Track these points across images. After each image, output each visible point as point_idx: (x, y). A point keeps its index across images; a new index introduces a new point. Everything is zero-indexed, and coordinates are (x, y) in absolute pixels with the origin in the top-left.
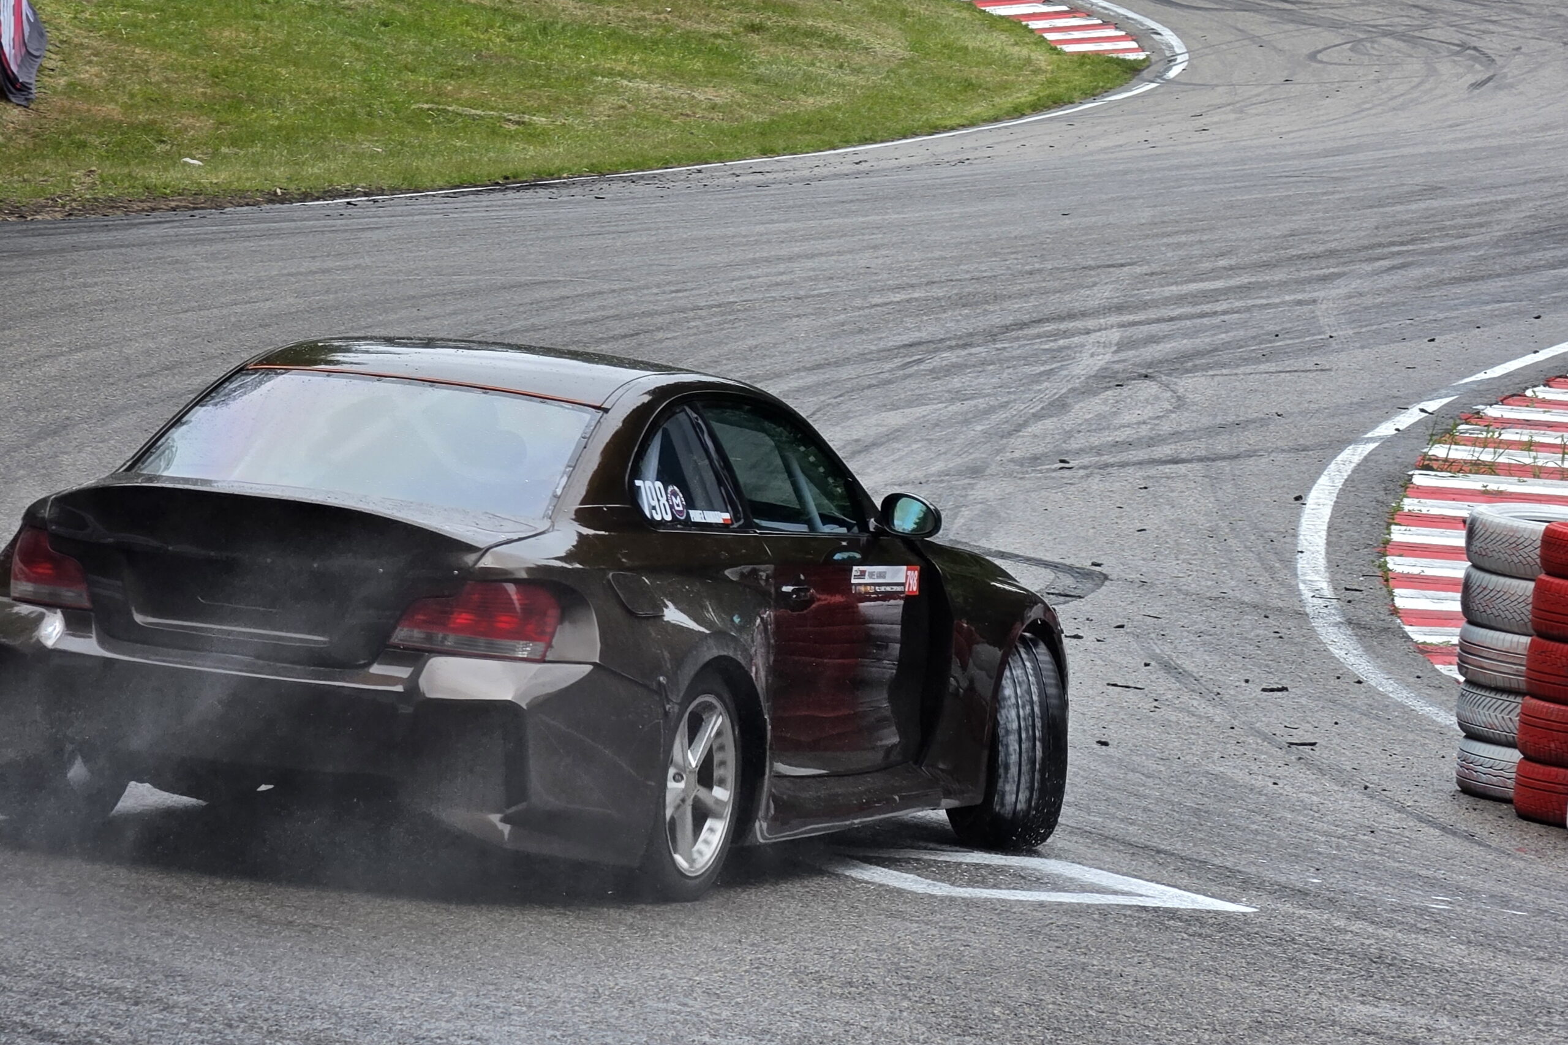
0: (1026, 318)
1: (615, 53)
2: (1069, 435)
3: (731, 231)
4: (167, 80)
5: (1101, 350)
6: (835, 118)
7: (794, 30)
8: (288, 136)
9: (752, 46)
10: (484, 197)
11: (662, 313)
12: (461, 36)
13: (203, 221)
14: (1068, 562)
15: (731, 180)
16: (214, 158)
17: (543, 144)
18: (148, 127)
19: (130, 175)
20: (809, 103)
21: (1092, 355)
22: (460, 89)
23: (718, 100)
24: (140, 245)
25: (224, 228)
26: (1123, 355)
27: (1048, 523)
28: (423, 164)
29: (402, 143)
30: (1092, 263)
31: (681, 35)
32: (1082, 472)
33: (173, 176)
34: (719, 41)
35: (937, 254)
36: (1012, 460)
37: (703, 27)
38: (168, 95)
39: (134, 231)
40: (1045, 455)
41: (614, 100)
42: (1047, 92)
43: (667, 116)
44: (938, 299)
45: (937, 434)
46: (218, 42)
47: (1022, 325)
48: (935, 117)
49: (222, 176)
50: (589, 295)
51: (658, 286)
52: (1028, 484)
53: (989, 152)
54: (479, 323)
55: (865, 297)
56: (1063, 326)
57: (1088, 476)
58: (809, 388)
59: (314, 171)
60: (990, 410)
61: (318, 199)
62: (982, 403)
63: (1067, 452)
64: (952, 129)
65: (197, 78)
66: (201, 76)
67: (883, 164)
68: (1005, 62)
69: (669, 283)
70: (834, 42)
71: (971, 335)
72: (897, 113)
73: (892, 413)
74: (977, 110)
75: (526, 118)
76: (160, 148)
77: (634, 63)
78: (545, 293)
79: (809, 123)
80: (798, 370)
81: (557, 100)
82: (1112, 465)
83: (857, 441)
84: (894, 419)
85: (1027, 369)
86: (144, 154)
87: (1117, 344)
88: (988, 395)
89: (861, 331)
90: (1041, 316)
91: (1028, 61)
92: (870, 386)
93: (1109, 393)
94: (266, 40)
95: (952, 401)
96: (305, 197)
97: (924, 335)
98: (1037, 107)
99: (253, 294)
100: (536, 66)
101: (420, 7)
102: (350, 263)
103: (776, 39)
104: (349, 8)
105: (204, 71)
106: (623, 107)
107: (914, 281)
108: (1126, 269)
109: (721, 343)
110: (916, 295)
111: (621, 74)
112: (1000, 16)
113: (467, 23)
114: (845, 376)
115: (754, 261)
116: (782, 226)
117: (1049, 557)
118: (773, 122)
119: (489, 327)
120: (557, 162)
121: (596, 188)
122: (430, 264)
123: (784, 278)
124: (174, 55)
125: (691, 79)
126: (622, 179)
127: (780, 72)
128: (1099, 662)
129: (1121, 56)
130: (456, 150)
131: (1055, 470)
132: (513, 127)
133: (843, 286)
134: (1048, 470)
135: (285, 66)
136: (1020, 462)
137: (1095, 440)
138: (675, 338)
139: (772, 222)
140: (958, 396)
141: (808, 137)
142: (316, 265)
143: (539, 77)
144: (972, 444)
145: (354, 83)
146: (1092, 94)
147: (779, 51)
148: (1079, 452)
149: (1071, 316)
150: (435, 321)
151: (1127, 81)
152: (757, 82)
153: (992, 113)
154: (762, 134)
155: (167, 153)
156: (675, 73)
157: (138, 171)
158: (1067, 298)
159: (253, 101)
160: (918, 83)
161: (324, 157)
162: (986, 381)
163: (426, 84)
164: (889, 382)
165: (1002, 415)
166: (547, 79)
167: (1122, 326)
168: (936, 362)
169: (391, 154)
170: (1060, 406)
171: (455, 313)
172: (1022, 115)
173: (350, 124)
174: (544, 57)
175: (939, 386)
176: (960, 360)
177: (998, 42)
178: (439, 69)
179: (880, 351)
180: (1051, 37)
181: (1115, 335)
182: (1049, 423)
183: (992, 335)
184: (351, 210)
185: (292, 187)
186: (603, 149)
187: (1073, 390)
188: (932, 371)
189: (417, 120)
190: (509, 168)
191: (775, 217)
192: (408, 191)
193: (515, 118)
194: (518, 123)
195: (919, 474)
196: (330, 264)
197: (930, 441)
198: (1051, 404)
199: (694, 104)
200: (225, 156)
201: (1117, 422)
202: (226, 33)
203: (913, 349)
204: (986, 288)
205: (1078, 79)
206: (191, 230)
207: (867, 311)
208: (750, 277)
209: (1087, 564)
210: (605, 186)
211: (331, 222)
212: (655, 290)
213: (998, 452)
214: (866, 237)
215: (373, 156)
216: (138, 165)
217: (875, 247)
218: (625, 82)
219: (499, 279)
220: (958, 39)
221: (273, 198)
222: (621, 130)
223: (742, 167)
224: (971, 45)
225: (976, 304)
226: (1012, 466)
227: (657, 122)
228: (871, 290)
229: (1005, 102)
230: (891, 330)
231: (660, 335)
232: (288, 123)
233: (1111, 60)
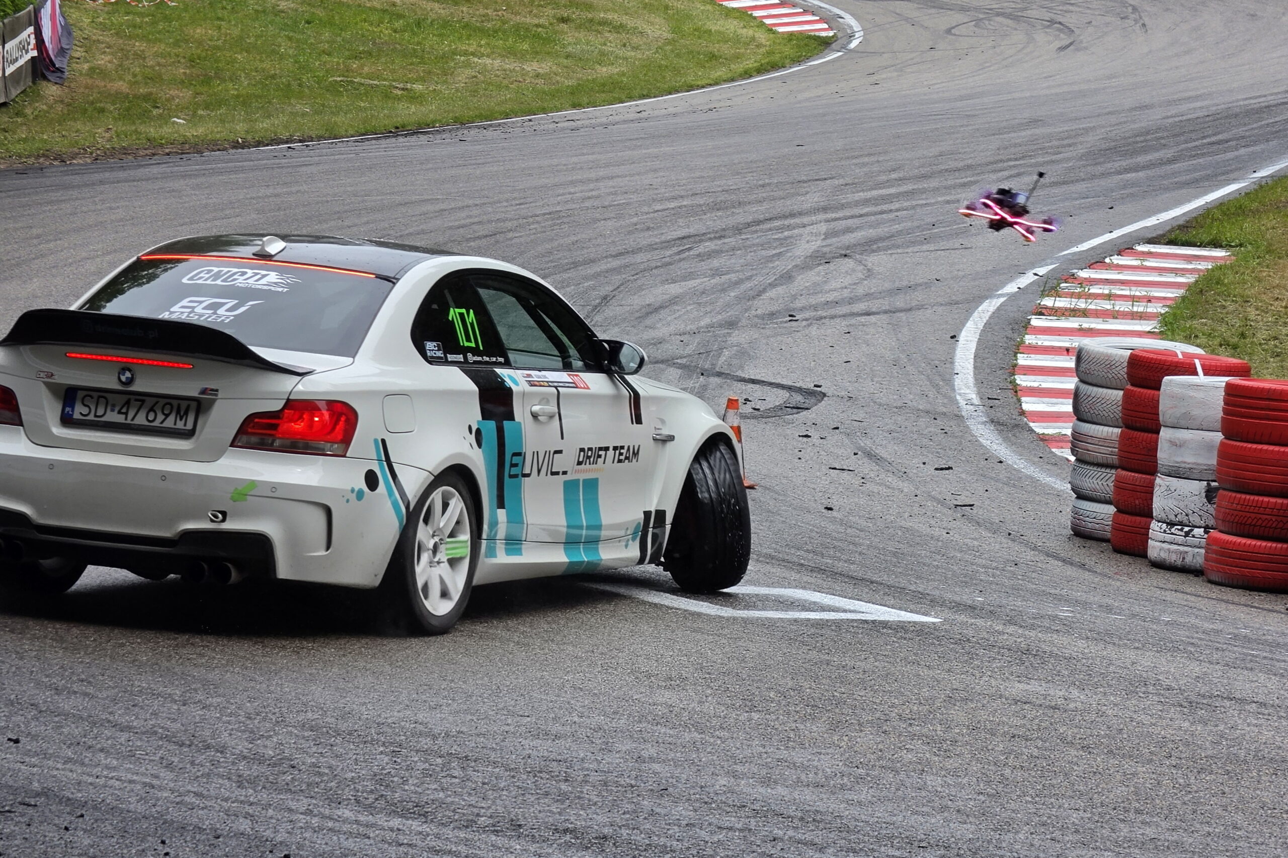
0: (761, 217)
1: (468, 39)
2: (794, 297)
3: (555, 161)
4: (159, 64)
5: (814, 238)
6: (622, 81)
7: (591, 20)
8: (244, 101)
9: (562, 32)
10: (383, 142)
11: (511, 220)
12: (362, 29)
13: (189, 162)
14: (798, 385)
15: (553, 126)
16: (194, 119)
17: (421, 104)
18: (147, 97)
19: (136, 131)
20: (604, 71)
21: (808, 242)
22: (362, 67)
23: (540, 71)
24: (147, 180)
25: (204, 167)
26: (829, 241)
27: (783, 359)
28: (339, 119)
29: (323, 105)
30: (804, 178)
31: (514, 26)
32: (804, 323)
33: (166, 130)
34: (540, 29)
35: (698, 174)
36: (756, 316)
37: (528, 20)
38: (160, 76)
39: (142, 170)
40: (779, 312)
41: (469, 72)
42: (767, 60)
43: (505, 82)
44: (700, 205)
45: (704, 299)
46: (192, 37)
47: (759, 222)
48: (690, 79)
49: (200, 131)
50: (459, 208)
51: (507, 201)
52: (768, 332)
53: (729, 103)
54: (385, 229)
55: (650, 206)
56: (787, 222)
57: (809, 325)
58: (614, 269)
59: (264, 125)
60: (739, 282)
61: (267, 145)
62: (733, 277)
63: (794, 310)
64: (703, 87)
65: (179, 62)
66: (182, 60)
67: (657, 113)
68: (737, 40)
69: (514, 199)
70: (619, 28)
71: (724, 230)
72: (664, 77)
73: (672, 285)
74: (719, 73)
75: (409, 86)
76: (155, 112)
77: (481, 46)
78: (430, 207)
79: (604, 85)
80: (606, 257)
81: (430, 72)
82: (825, 318)
83: (649, 305)
84: (674, 289)
85: (764, 253)
86: (145, 116)
87: (825, 234)
88: (738, 271)
89: (648, 229)
90: (771, 215)
91: (753, 39)
92: (656, 267)
93: (820, 268)
94: (226, 35)
95: (713, 276)
96: (259, 144)
97: (692, 231)
98: (760, 71)
99: (228, 212)
100: (414, 50)
101: (332, 10)
102: (294, 189)
103: (579, 27)
104: (283, 12)
105: (184, 57)
106: (475, 77)
107: (683, 193)
108: (828, 182)
109: (552, 240)
110: (685, 203)
111: (473, 54)
112: (734, 9)
113: (365, 21)
114: (639, 261)
115: (572, 183)
116: (590, 157)
117: (785, 382)
118: (579, 85)
119: (392, 232)
120: (431, 116)
121: (460, 133)
122: (349, 189)
123: (594, 193)
124: (163, 46)
125: (521, 56)
126: (479, 127)
127: (583, 50)
128: (823, 453)
129: (817, 34)
130: (361, 109)
131: (786, 322)
132: (399, 93)
133: (634, 197)
134: (781, 322)
135: (241, 53)
136: (762, 317)
137: (813, 301)
138: (521, 237)
139: (583, 154)
140: (717, 272)
141: (604, 95)
142: (270, 191)
143: (416, 57)
144: (728, 305)
145: (289, 63)
146: (797, 61)
147: (581, 35)
148: (802, 309)
149: (792, 215)
150: (355, 229)
151: (822, 51)
152: (567, 57)
153: (729, 75)
154: (572, 93)
155: (161, 115)
156: (511, 53)
157: (142, 128)
158: (789, 203)
159: (219, 78)
160: (678, 55)
161: (269, 117)
162: (736, 261)
163: (338, 63)
164: (670, 264)
165: (748, 285)
166: (422, 58)
167: (827, 221)
168: (701, 249)
169: (317, 112)
170: (787, 277)
171: (368, 223)
172: (751, 76)
173: (287, 92)
174: (419, 43)
175: (704, 266)
176: (717, 248)
177: (732, 26)
178: (347, 53)
179: (662, 242)
180: (768, 21)
181: (823, 228)
182: (780, 290)
183: (738, 230)
184: (291, 153)
185: (249, 137)
186: (462, 106)
187: (796, 266)
188: (699, 255)
189: (334, 89)
190: (399, 121)
191: (585, 151)
192: (330, 138)
193: (401, 86)
194: (403, 89)
195: (691, 327)
196: (279, 190)
197: (699, 304)
198: (781, 276)
199: (524, 74)
200: (201, 117)
201: (827, 288)
202: (198, 31)
203: (685, 241)
204: (733, 197)
205: (788, 50)
206: (182, 169)
207: (652, 215)
208: (570, 193)
209: (811, 386)
210: (466, 132)
211: (277, 161)
212: (505, 204)
213: (746, 310)
214: (649, 164)
215: (304, 115)
216: (141, 124)
217: (655, 171)
218: (476, 60)
219: (398, 199)
220: (705, 24)
221: (236, 145)
222: (474, 93)
223: (560, 117)
224: (714, 28)
225: (727, 208)
226: (756, 320)
227: (499, 87)
228: (654, 200)
229: (739, 67)
230: (669, 227)
231: (510, 235)
232: (244, 92)
233: (810, 37)
